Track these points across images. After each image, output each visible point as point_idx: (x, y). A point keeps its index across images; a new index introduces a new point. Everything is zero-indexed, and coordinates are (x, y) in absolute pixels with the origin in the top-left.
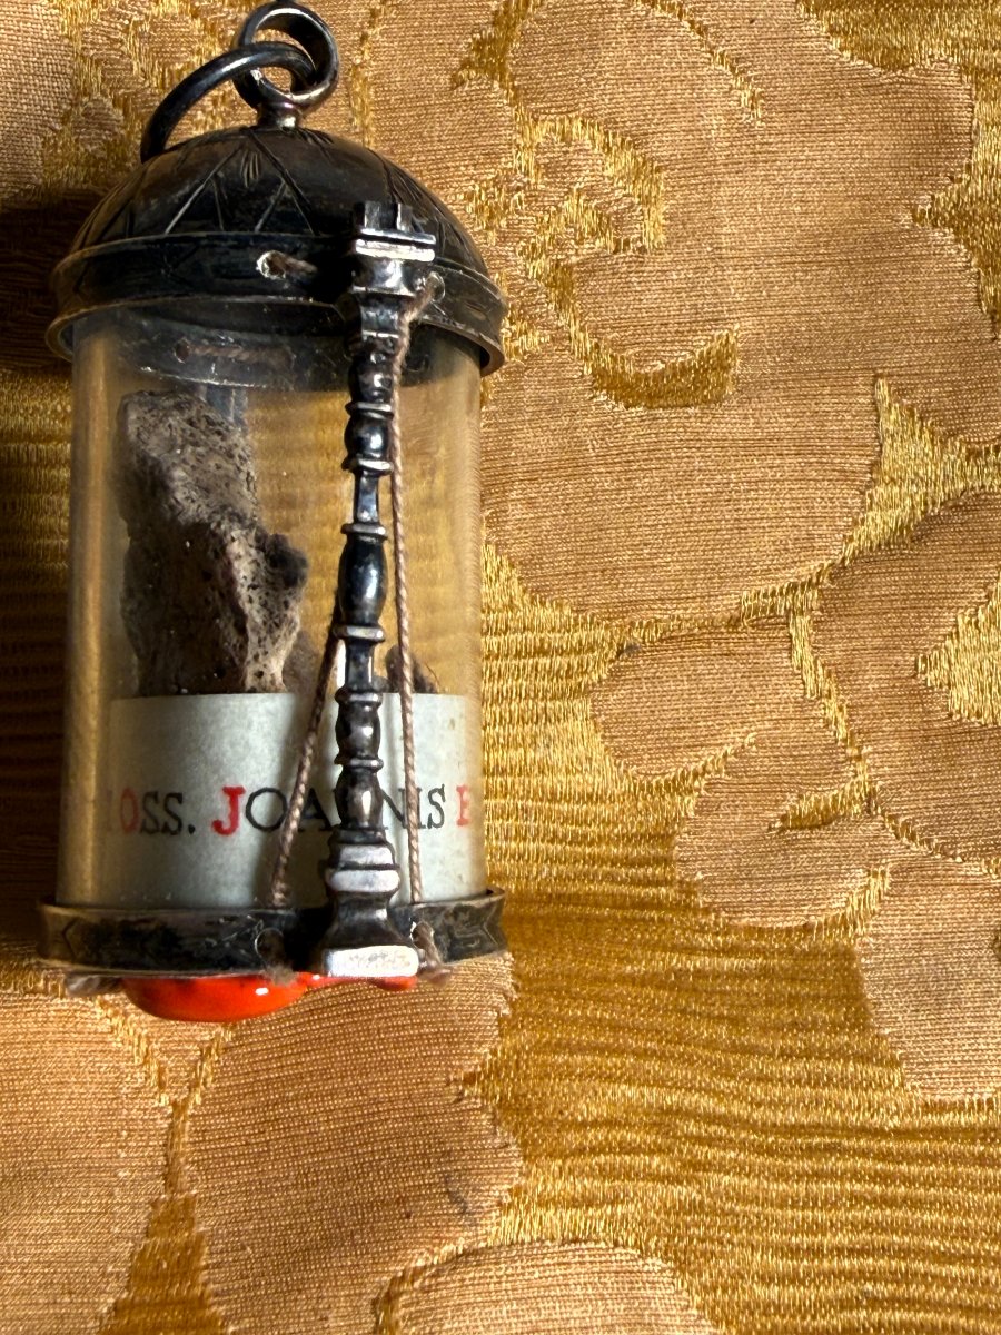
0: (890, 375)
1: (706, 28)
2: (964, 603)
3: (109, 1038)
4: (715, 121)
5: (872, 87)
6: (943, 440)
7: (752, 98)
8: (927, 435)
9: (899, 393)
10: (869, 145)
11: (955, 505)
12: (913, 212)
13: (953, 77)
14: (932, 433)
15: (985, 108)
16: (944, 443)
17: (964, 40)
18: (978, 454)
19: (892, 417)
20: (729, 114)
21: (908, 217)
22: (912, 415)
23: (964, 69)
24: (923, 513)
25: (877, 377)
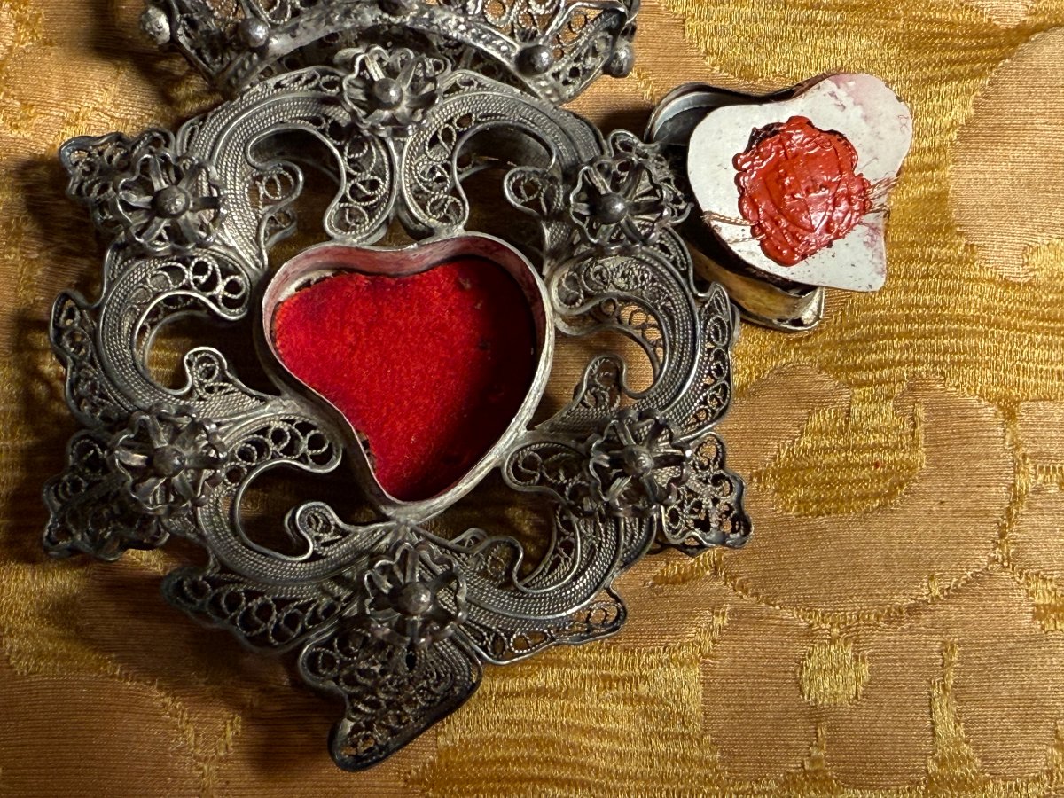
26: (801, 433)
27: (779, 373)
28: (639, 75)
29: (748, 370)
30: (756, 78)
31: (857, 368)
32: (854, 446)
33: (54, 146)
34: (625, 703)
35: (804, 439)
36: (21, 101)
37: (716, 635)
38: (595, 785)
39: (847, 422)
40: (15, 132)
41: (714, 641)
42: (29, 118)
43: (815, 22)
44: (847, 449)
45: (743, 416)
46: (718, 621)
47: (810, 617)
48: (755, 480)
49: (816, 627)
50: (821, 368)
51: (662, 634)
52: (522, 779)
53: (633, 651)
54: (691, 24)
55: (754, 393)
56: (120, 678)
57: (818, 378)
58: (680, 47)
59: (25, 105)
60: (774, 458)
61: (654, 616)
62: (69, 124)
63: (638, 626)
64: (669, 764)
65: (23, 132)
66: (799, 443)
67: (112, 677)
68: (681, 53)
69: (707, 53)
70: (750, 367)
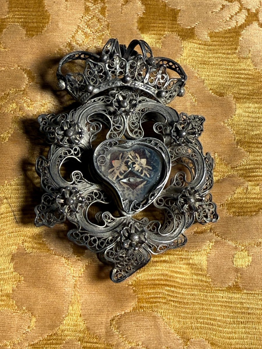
0: (217, 152)
1: (187, 87)
2: (229, 194)
3: (65, 264)
4: (188, 104)
5: (217, 100)
6: (226, 165)
7: (195, 100)
8: (224, 164)
9: (219, 156)
10: (217, 109)
11: (229, 176)
12: (224, 122)
13: (232, 99)
14: (225, 163)
15: (238, 105)
16: (227, 165)
17: (235, 92)
18: (233, 168)
19: (218, 160)
20: (191, 103)
21: (223, 123)
22: (221, 160)
23: (234, 97)
24: (223, 178)
25: (215, 152)
26: (234, 193)
27: (229, 177)
28: (192, 95)
29: (220, 176)
30: (223, 96)
31: (249, 176)
32: (249, 198)
33: (38, 112)
34: (186, 265)
35: (235, 195)
36: (30, 100)
37: (210, 248)
38: (177, 286)
39: (247, 191)
40: (29, 108)
41: (210, 249)
42: (32, 104)
43: (239, 82)
44: (246, 198)
45: (219, 188)
46: (211, 244)
47: (236, 244)
48: (222, 206)
49: (238, 246)
50: (240, 176)
51: (196, 247)
52: (159, 284)
53: (188, 251)
54: (206, 82)
55: (222, 182)
56: (54, 255)
57: (239, 178)
58: (203, 88)
59: (31, 101)
60: (227, 200)
61: (194, 242)
62: (43, 106)
63: (190, 245)
64: (197, 282)
65: (31, 108)
66: (233, 196)
67: (52, 254)
68: (203, 89)
69: (210, 89)
70: (221, 175)
